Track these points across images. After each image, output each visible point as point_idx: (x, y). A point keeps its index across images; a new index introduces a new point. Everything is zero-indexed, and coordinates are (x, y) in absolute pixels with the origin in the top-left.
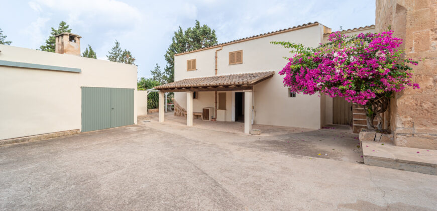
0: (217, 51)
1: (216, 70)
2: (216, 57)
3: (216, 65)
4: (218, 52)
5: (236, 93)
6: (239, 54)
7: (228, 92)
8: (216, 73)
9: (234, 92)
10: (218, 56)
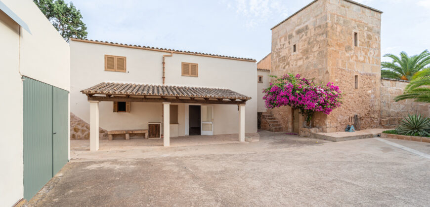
0: (165, 56)
1: (164, 78)
2: (164, 63)
3: (164, 73)
4: (166, 58)
5: (190, 106)
6: (195, 67)
7: (180, 105)
8: (164, 82)
9: (187, 105)
10: (165, 62)
